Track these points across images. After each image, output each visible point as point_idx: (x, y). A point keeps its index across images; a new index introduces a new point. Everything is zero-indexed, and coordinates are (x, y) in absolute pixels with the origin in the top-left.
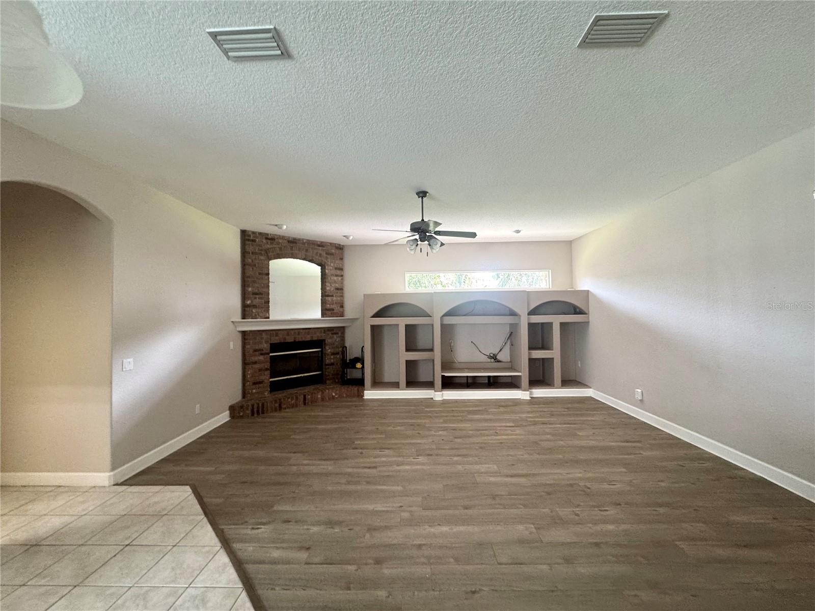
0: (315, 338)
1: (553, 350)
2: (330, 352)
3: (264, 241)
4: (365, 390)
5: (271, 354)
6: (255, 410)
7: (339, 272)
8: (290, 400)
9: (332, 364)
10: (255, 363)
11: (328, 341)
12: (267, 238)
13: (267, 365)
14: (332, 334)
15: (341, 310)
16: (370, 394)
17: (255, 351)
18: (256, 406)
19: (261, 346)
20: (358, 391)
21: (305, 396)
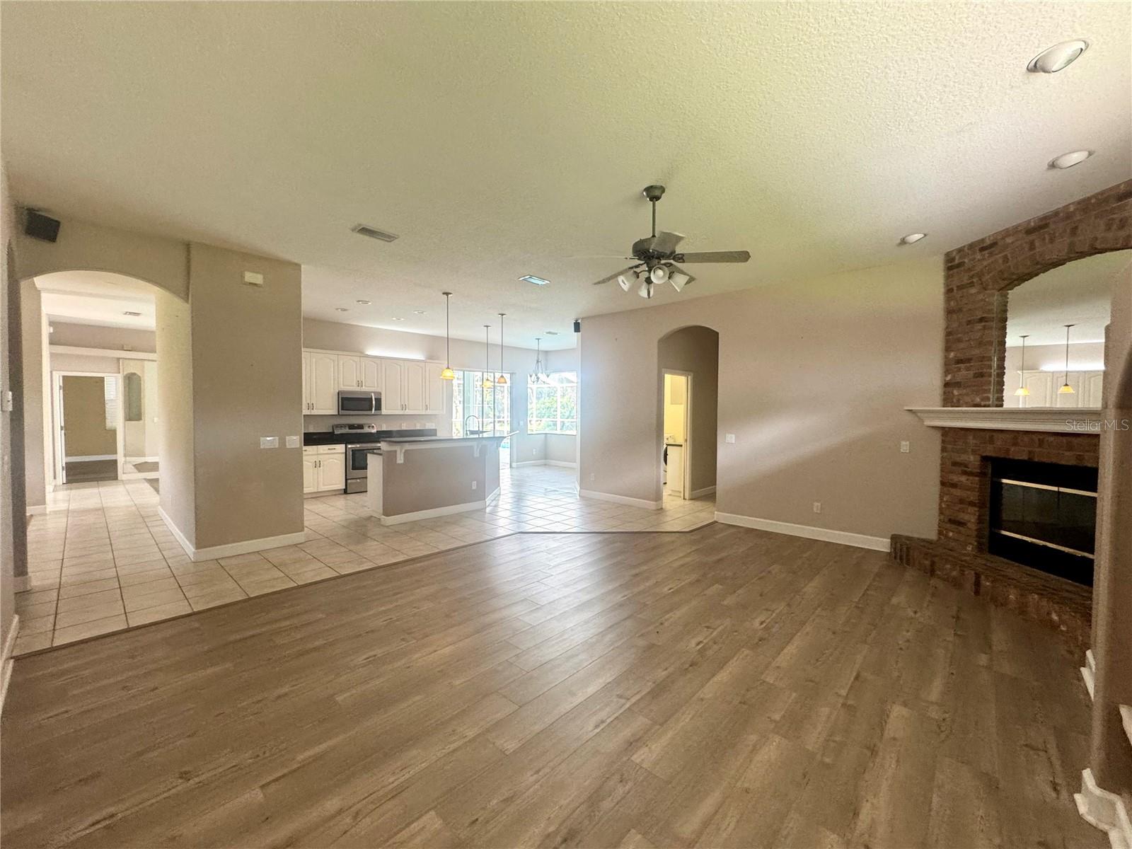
3: (978, 256)
10: (955, 485)
12: (982, 249)
13: (974, 497)
17: (954, 464)
19: (963, 458)
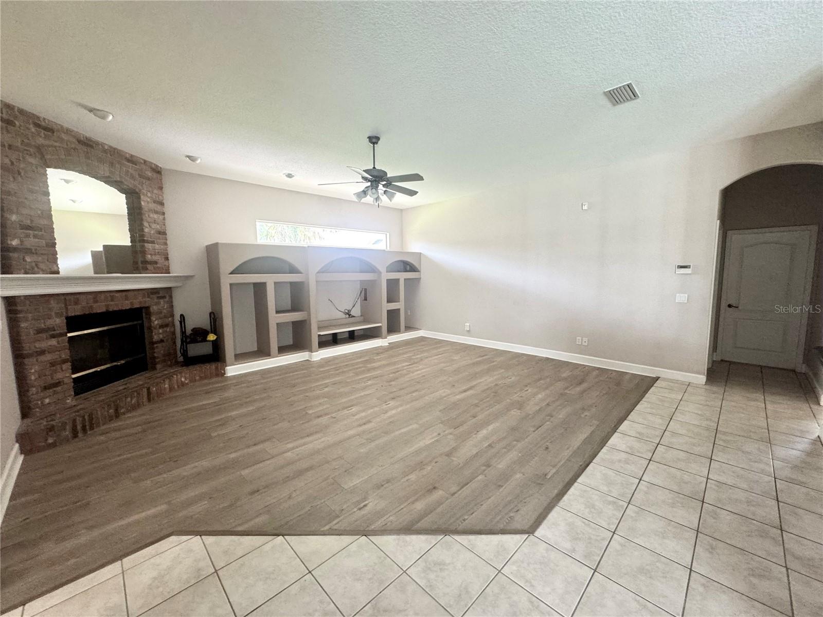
0: (137, 306)
1: (399, 302)
2: (157, 324)
3: (32, 128)
4: (226, 366)
5: (69, 335)
6: (79, 427)
7: (159, 208)
8: (129, 399)
9: (162, 341)
10: (42, 352)
11: (154, 308)
12: (37, 125)
13: (65, 355)
14: (158, 298)
15: (166, 263)
16: (233, 370)
17: (39, 331)
18: (79, 420)
19: (50, 323)
20: (217, 368)
21: (148, 389)
